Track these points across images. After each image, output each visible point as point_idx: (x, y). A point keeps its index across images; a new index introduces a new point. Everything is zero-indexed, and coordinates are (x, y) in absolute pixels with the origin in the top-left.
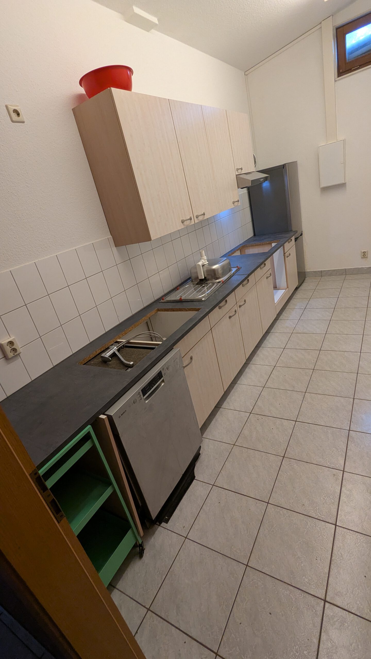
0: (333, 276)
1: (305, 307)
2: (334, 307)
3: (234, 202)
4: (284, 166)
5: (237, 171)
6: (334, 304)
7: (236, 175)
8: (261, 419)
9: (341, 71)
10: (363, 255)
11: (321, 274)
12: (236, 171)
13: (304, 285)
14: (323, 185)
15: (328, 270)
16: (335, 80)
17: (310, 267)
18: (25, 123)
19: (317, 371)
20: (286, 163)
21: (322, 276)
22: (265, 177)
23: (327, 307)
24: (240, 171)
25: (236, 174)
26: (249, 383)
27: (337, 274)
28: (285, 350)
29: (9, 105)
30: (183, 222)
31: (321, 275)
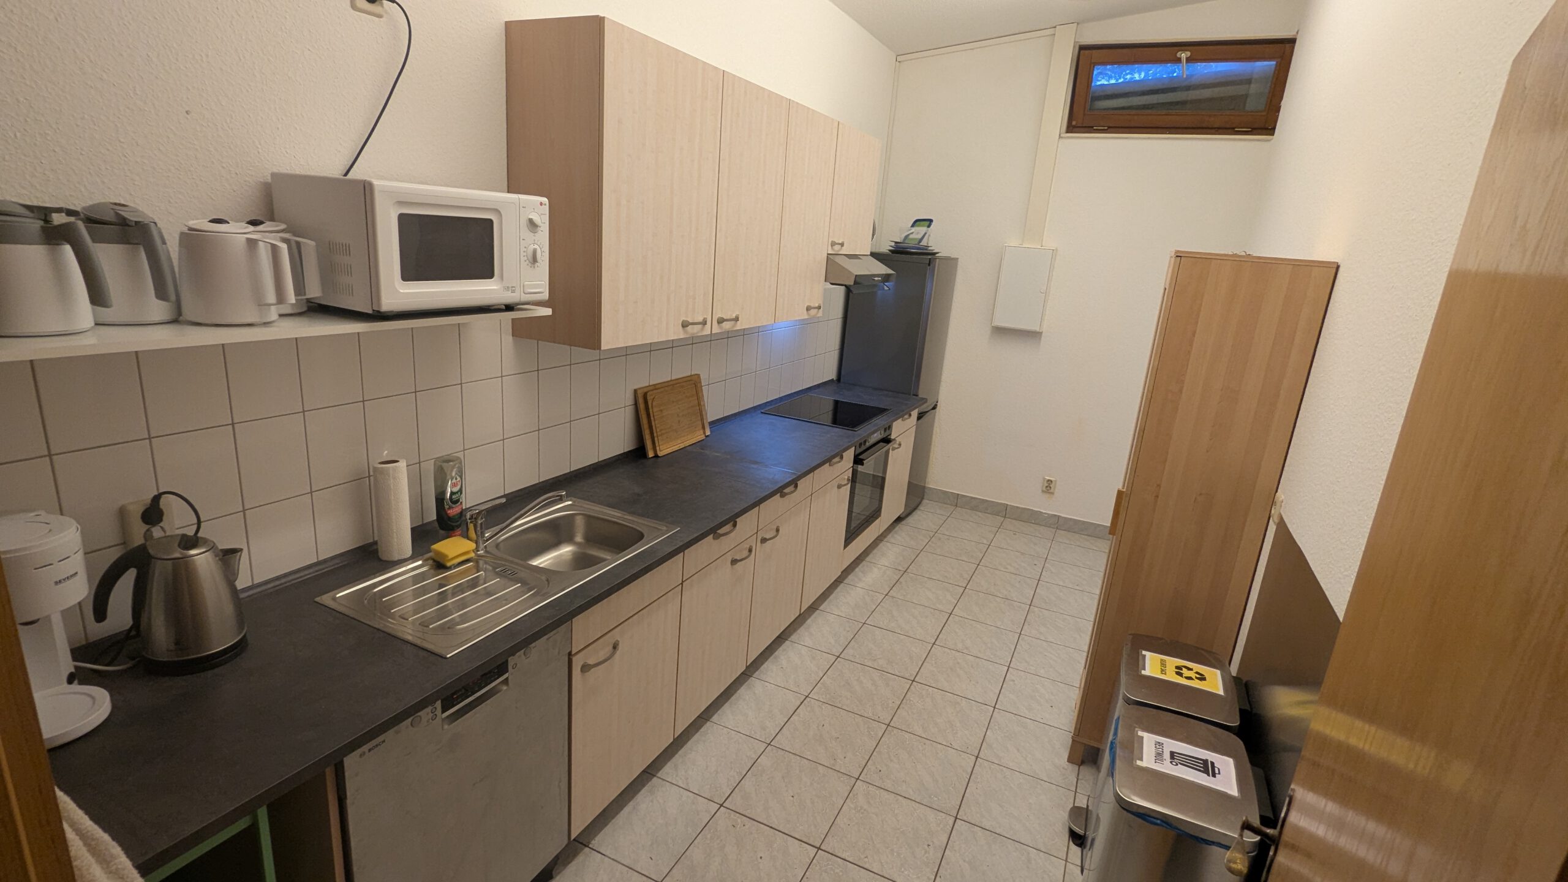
0: (980, 514)
2: (964, 585)
3: (808, 309)
4: (931, 260)
5: (832, 246)
6: (967, 579)
8: (742, 825)
9: (1074, 123)
10: (1047, 487)
12: (830, 247)
13: (917, 515)
14: (998, 322)
15: (972, 495)
16: (1060, 135)
21: (958, 505)
22: (884, 274)
23: (951, 582)
24: (836, 247)
25: (829, 253)
26: (738, 727)
27: (988, 511)
28: (839, 662)
30: (685, 325)
31: (956, 501)
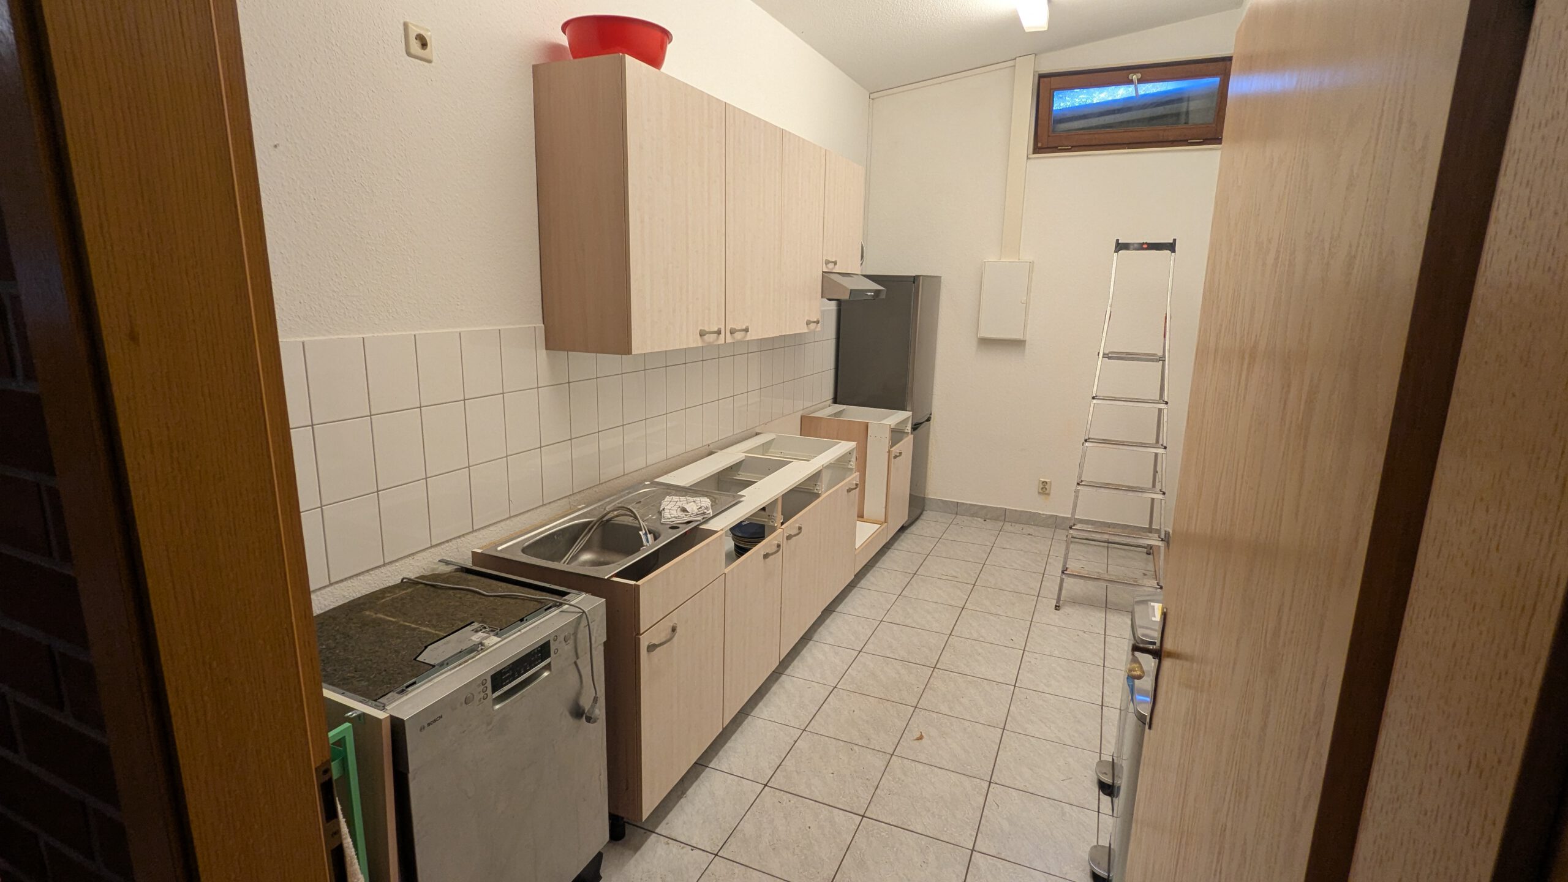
0: (979, 519)
1: (916, 569)
3: (808, 323)
4: (915, 279)
5: (826, 264)
6: (975, 577)
7: (823, 272)
8: (788, 801)
9: (1040, 145)
10: (1042, 488)
11: (956, 509)
12: (824, 265)
13: (919, 523)
14: (984, 333)
15: (970, 503)
16: (1028, 155)
17: (936, 489)
18: (433, 64)
19: (923, 712)
20: (920, 276)
21: (957, 514)
22: (876, 290)
23: (960, 580)
24: (831, 266)
25: (824, 270)
26: (774, 718)
27: (987, 515)
29: (411, 24)
30: (702, 334)
